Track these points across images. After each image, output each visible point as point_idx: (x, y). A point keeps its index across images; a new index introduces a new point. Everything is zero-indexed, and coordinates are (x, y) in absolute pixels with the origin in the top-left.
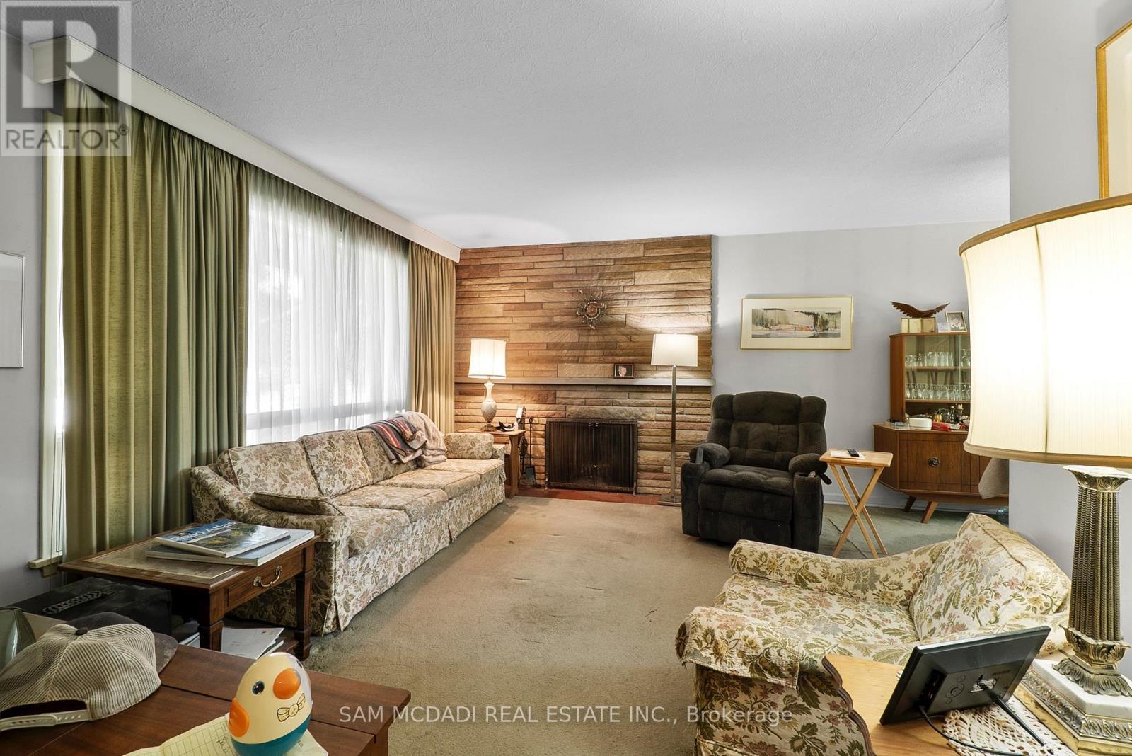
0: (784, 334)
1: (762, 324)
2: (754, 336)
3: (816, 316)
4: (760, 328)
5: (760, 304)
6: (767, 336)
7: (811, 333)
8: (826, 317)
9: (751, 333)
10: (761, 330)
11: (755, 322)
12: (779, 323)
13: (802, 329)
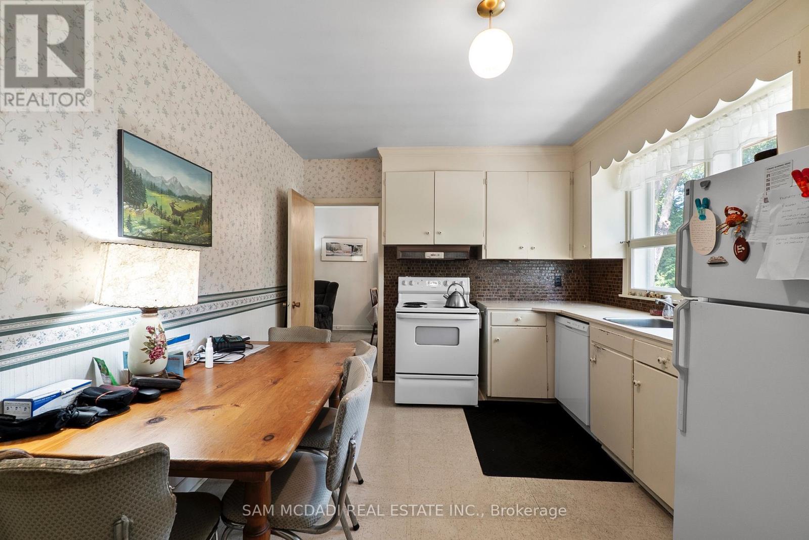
0: (339, 254)
1: (330, 250)
2: (327, 255)
3: (353, 246)
4: (330, 251)
5: (330, 241)
6: (333, 255)
7: (350, 254)
8: (357, 247)
9: (326, 254)
10: (330, 252)
11: (327, 249)
12: (337, 250)
13: (347, 252)
